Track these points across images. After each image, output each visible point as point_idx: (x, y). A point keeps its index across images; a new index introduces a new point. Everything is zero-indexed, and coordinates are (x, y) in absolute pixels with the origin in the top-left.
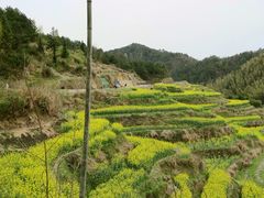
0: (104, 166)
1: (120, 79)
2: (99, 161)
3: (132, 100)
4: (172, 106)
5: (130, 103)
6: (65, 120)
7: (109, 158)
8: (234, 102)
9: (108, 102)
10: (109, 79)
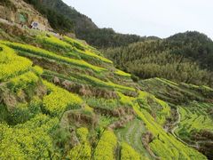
0: (23, 107)
1: (36, 21)
2: (19, 100)
3: (45, 45)
4: (74, 61)
5: (43, 47)
7: (28, 99)
8: (120, 72)
9: (23, 39)
10: (26, 17)
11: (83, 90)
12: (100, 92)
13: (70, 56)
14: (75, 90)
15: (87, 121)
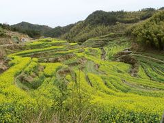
0: (37, 79)
1: (23, 38)
2: (33, 77)
3: (32, 47)
4: (49, 48)
5: (32, 49)
6: (9, 60)
7: (37, 75)
8: (72, 44)
9: (21, 49)
10: (17, 39)
11: (59, 59)
12: (67, 57)
13: (46, 47)
14: (56, 61)
15: (68, 72)
